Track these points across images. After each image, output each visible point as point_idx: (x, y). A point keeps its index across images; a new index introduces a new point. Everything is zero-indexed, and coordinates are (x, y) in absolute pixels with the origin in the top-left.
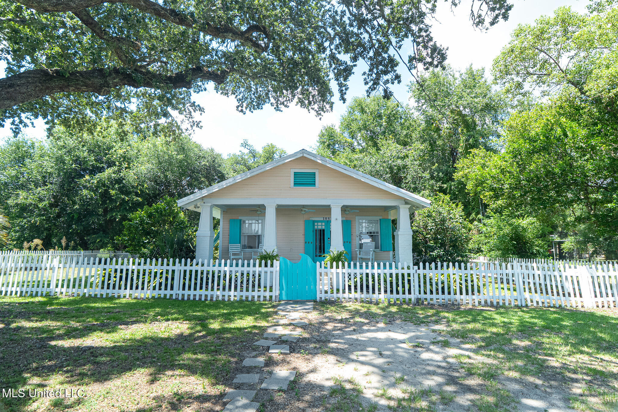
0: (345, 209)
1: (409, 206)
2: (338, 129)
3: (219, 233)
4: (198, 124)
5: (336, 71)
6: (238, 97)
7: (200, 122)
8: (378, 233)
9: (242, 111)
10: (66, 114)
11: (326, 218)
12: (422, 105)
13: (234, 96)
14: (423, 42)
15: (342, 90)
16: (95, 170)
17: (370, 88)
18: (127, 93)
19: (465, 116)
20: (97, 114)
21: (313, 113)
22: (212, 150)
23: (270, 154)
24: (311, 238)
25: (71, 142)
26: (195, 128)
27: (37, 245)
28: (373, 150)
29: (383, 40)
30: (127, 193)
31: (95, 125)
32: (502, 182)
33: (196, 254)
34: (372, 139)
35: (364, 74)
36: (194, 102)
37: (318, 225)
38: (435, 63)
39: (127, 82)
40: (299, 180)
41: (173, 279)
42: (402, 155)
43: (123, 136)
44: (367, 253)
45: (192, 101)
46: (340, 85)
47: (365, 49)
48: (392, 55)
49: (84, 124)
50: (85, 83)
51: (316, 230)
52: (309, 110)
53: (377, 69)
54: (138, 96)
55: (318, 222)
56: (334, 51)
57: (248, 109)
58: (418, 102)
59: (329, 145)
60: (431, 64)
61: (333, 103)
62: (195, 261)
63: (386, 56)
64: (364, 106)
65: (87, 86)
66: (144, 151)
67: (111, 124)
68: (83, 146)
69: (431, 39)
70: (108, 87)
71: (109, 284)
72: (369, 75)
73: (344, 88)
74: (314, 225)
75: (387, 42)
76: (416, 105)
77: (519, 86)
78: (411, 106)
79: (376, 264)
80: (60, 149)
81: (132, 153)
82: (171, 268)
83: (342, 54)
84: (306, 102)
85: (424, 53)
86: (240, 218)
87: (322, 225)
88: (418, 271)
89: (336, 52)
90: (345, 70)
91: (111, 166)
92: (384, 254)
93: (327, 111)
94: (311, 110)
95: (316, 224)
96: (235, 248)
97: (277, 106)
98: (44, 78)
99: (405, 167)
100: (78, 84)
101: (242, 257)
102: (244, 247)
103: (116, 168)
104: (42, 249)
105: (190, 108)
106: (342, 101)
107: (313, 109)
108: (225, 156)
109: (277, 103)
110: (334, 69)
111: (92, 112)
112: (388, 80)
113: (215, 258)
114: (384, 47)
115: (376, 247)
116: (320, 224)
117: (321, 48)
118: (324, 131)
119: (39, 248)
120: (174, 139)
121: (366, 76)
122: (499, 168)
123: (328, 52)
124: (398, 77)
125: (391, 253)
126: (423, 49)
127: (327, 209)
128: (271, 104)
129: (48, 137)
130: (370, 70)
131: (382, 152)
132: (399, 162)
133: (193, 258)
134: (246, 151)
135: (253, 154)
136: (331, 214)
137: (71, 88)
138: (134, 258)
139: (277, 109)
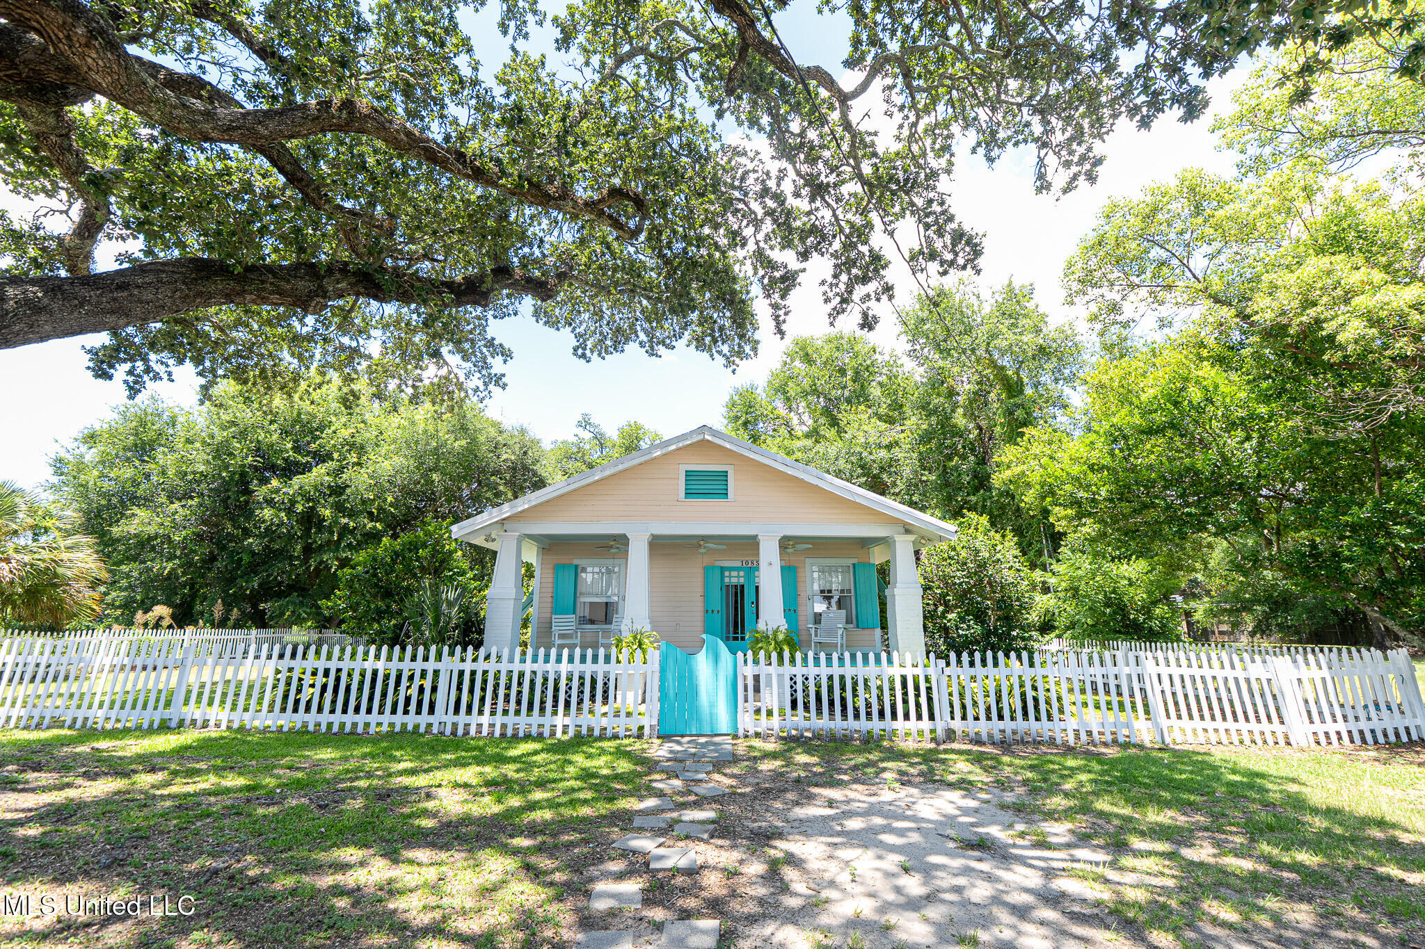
0: (786, 543)
1: (912, 538)
2: (761, 394)
3: (532, 593)
4: (498, 380)
5: (766, 281)
6: (578, 330)
7: (503, 375)
8: (849, 591)
9: (583, 356)
10: (242, 357)
11: (747, 562)
12: (922, 349)
13: (568, 329)
14: (936, 222)
15: (778, 316)
16: (290, 470)
17: (834, 309)
18: (364, 320)
19: (1003, 368)
20: (300, 357)
21: (720, 360)
22: (523, 431)
23: (631, 442)
24: (717, 601)
25: (247, 415)
26: (491, 387)
27: (161, 618)
28: (831, 433)
29: (858, 220)
30: (352, 514)
31: (296, 378)
32: (1094, 488)
33: (486, 636)
34: (827, 412)
35: (823, 283)
36: (493, 339)
37: (730, 577)
38: (961, 261)
39: (362, 290)
40: (695, 487)
41: (434, 689)
42: (885, 441)
43: (349, 402)
44: (831, 632)
45: (489, 337)
46: (775, 307)
47: (824, 238)
48: (877, 249)
49: (275, 376)
50: (278, 287)
51: (728, 586)
52: (712, 356)
53: (849, 273)
54: (386, 327)
55: (731, 569)
56: (762, 244)
57: (596, 354)
58: (913, 341)
59: (745, 424)
60: (952, 263)
61: (757, 342)
62: (482, 652)
63: (864, 249)
64: (810, 352)
65: (281, 293)
66: (390, 434)
67: (327, 378)
68: (271, 422)
69: (951, 219)
70: (324, 297)
71: (297, 702)
72: (831, 285)
73: (781, 312)
74: (722, 577)
75: (865, 226)
76: (909, 347)
77: (1114, 308)
78: (899, 352)
79: (847, 655)
80: (224, 428)
81: (368, 435)
82: (431, 666)
83: (777, 250)
84: (708, 340)
85: (938, 244)
86: (576, 562)
87: (738, 577)
88: (948, 671)
89: (766, 247)
90: (784, 279)
91: (324, 461)
92: (863, 635)
93: (747, 357)
94: (716, 355)
95: (727, 574)
96: (565, 623)
97: (652, 347)
98: (194, 275)
99: (892, 462)
100: (264, 289)
101: (578, 641)
102: (584, 621)
103: (331, 465)
104: (170, 627)
105: (484, 350)
106: (778, 336)
107: (719, 352)
108: (547, 445)
109: (651, 341)
110: (763, 277)
111: (293, 355)
112: (868, 295)
113: (525, 644)
114: (861, 233)
115: (849, 621)
116: (734, 574)
117: (736, 238)
118: (736, 398)
119: (165, 623)
120: (451, 409)
121: (826, 288)
122: (1085, 463)
123: (751, 246)
124: (888, 289)
125: (878, 632)
126: (935, 237)
127: (751, 544)
128: (641, 343)
129: (202, 403)
130: (836, 276)
131: (848, 436)
132: (883, 453)
133: (478, 645)
134: (587, 435)
135: (600, 440)
136: (758, 555)
137: (248, 297)
138: (355, 645)
139: (652, 353)
